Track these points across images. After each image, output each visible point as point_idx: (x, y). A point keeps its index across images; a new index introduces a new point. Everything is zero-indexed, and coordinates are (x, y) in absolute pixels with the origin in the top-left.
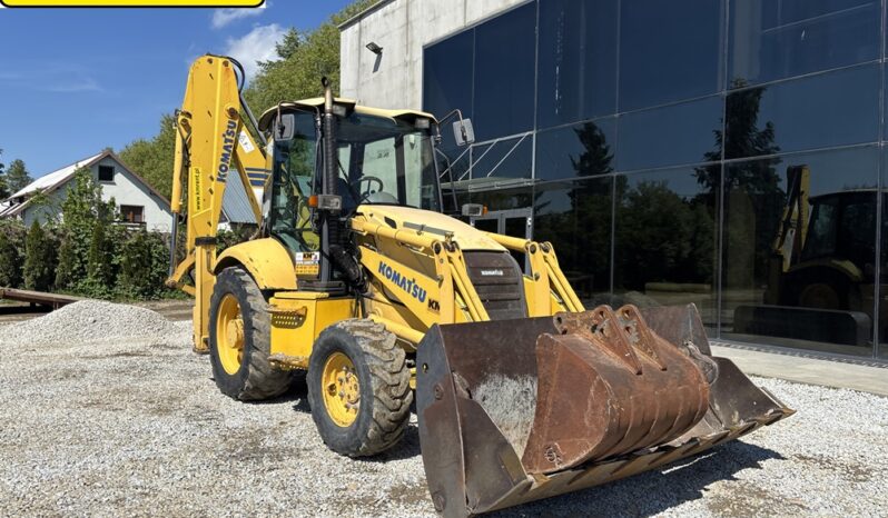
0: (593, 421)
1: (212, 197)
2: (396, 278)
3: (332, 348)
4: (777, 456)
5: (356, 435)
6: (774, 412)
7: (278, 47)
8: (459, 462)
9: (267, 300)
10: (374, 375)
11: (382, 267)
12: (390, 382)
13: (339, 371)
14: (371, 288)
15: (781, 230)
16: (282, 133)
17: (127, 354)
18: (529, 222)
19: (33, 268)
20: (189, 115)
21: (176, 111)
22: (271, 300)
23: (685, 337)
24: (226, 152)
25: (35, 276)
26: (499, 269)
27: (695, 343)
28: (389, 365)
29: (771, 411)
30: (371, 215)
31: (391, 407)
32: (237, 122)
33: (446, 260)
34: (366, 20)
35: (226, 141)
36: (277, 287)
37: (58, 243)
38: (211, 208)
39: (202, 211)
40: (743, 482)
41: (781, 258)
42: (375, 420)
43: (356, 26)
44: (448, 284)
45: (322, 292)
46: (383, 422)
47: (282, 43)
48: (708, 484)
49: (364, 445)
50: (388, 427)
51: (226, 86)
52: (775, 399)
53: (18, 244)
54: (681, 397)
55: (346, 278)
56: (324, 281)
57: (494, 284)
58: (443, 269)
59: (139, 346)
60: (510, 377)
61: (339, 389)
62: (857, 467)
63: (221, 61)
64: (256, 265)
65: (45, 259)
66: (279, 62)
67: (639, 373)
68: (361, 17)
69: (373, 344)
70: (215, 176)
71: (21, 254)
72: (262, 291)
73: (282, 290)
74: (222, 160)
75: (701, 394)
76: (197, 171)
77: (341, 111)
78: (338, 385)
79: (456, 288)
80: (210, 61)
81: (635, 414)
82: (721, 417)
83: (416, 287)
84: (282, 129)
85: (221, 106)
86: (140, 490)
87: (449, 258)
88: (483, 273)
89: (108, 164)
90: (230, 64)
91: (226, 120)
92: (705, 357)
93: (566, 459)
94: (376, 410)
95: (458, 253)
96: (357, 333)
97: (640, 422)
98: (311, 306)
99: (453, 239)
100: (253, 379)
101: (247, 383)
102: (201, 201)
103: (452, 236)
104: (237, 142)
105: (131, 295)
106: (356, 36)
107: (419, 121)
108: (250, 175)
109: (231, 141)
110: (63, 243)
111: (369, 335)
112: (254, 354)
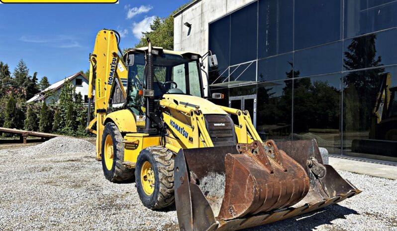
0: (248, 195)
1: (106, 91)
2: (176, 127)
3: (144, 159)
4: (355, 213)
5: (153, 199)
6: (352, 191)
7: (151, 26)
8: (190, 213)
9: (123, 137)
10: (160, 172)
11: (171, 122)
12: (167, 175)
13: (148, 169)
14: (168, 132)
15: (377, 103)
16: (129, 63)
17: (73, 161)
18: (255, 101)
19: (43, 123)
20: (96, 56)
21: (90, 54)
22: (125, 137)
23: (311, 155)
24: (112, 72)
25: (44, 126)
26: (223, 123)
27: (315, 158)
28: (167, 167)
29: (350, 191)
30: (168, 99)
31: (168, 187)
32: (117, 58)
33: (195, 119)
34: (184, 13)
35: (112, 67)
36: (127, 131)
37: (54, 112)
38: (105, 96)
39: (101, 98)
40: (335, 225)
41: (376, 117)
42: (160, 193)
43: (180, 16)
44: (196, 130)
45: (146, 133)
46: (164, 193)
47: (153, 24)
48: (317, 226)
49: (156, 204)
50: (167, 196)
51: (112, 42)
52: (352, 185)
53: (37, 113)
54: (294, 184)
55: (157, 127)
56: (147, 129)
57: (220, 130)
58: (194, 123)
59: (78, 157)
60: (219, 173)
61: (148, 178)
62: (394, 219)
63: (110, 32)
64: (118, 121)
65: (48, 119)
66: (151, 32)
67: (272, 173)
68: (182, 12)
69: (161, 158)
70: (107, 82)
71: (38, 116)
72: (121, 133)
73: (130, 133)
74: (110, 75)
75: (305, 183)
76: (99, 80)
77: (156, 53)
78: (148, 176)
79: (200, 132)
80: (105, 32)
81: (268, 192)
82: (328, 193)
83: (184, 131)
84: (129, 61)
85: (110, 51)
86: (53, 222)
87: (197, 118)
88: (215, 125)
89: (79, 78)
90: (114, 33)
91: (112, 57)
92: (320, 165)
93: (237, 213)
94: (161, 188)
95: (201, 116)
96: (154, 153)
97: (271, 197)
98: (141, 140)
99: (199, 109)
100: (117, 172)
101: (115, 174)
102: (101, 93)
103: (199, 108)
104: (117, 67)
105: (84, 134)
106: (181, 19)
107: (193, 56)
108: (123, 82)
109: (114, 67)
110: (56, 112)
111: (159, 153)
112: (117, 161)
